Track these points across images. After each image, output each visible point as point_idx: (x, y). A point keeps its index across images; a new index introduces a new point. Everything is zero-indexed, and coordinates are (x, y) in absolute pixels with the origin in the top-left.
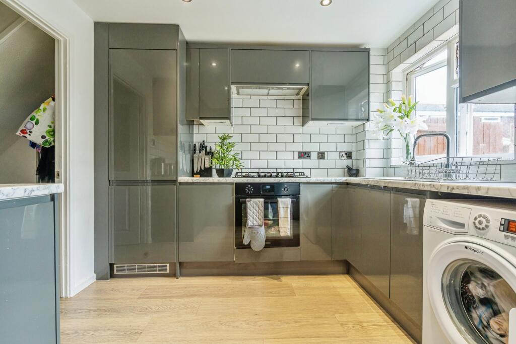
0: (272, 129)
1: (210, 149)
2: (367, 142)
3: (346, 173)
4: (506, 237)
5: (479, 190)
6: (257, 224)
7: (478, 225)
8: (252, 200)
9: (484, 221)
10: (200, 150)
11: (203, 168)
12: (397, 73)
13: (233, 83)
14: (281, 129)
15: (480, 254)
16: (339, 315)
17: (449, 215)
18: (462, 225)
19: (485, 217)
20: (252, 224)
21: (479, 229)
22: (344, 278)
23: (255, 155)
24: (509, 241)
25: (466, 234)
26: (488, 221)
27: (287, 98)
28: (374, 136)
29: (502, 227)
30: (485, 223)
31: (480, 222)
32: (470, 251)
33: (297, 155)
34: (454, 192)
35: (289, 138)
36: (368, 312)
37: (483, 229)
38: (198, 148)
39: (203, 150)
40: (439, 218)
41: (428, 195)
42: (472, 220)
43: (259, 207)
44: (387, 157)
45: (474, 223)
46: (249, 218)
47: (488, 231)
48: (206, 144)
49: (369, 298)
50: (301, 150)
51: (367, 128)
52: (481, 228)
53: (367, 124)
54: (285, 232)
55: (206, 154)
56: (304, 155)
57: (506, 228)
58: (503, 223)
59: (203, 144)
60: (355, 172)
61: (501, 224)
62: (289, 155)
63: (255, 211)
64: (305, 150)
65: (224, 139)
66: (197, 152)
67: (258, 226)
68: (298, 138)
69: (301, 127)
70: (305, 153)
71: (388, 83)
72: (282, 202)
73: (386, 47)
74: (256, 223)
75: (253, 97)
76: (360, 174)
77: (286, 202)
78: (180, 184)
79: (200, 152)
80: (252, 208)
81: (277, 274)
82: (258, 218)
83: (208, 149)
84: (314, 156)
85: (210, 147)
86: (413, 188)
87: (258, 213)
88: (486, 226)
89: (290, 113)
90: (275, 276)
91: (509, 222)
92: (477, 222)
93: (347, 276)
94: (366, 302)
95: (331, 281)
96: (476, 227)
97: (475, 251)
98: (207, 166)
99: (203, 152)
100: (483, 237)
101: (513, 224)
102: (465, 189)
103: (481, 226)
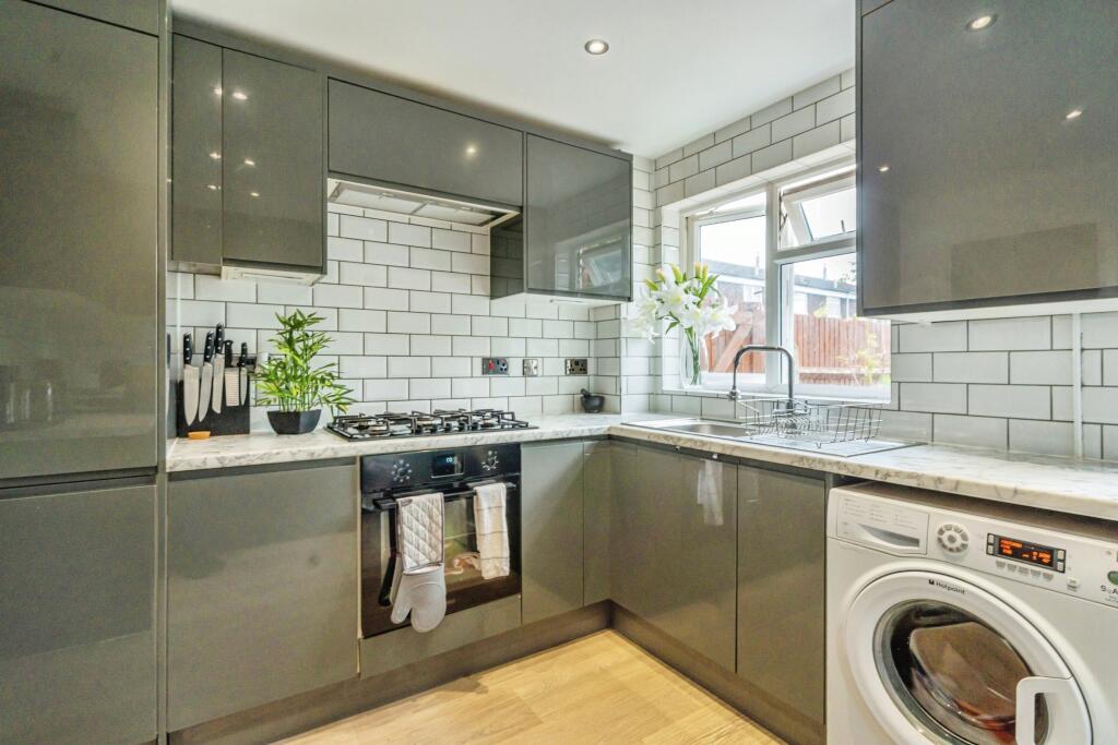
0: (422, 302)
1: (244, 350)
2: (623, 341)
3: (578, 404)
4: (1000, 565)
5: (940, 483)
6: (427, 561)
7: (947, 543)
8: (414, 498)
9: (957, 536)
10: (207, 352)
11: (217, 409)
12: (671, 213)
13: (333, 173)
14: (441, 303)
15: (959, 594)
16: (651, 737)
17: (885, 522)
18: (915, 542)
19: (958, 530)
20: (415, 564)
21: (951, 550)
22: (608, 641)
23: (376, 367)
24: (1005, 572)
25: (924, 557)
26: (964, 537)
27: (456, 226)
28: (635, 331)
29: (991, 547)
30: (959, 541)
31: (952, 539)
32: (940, 589)
33: (478, 364)
34: (889, 480)
35: (462, 326)
36: (693, 711)
37: (958, 550)
38: (199, 345)
39: (218, 351)
40: (864, 526)
41: (830, 480)
42: (934, 535)
43: (431, 517)
44: (655, 374)
45: (940, 540)
46: (406, 550)
47: (966, 555)
48: (228, 334)
49: (676, 677)
50: (488, 355)
51: (623, 314)
52: (952, 548)
53: (624, 305)
54: (496, 568)
55: (228, 365)
56: (493, 366)
57: (997, 550)
58: (991, 541)
59: (219, 334)
60: (597, 402)
61: (989, 544)
62: (463, 366)
63: (421, 527)
64: (496, 354)
65: (295, 324)
66: (198, 358)
67: (429, 565)
68: (482, 326)
69: (487, 300)
70: (498, 361)
71: (656, 227)
72: (487, 494)
73: (653, 158)
74: (424, 560)
75: (369, 213)
76: (606, 406)
77: (496, 494)
78: (175, 477)
79: (206, 360)
80: (414, 522)
81: (466, 673)
82: (430, 545)
83: (236, 350)
84: (515, 367)
85: (244, 345)
86: (796, 464)
87: (430, 531)
88: (964, 546)
89: (461, 263)
90: (463, 680)
91: (1000, 539)
92: (945, 537)
93: (609, 632)
94: (676, 687)
95: (587, 656)
96: (944, 546)
97: (949, 589)
98: (233, 401)
99: (220, 359)
100: (957, 563)
101: (1006, 542)
102: (912, 478)
103: (954, 546)
